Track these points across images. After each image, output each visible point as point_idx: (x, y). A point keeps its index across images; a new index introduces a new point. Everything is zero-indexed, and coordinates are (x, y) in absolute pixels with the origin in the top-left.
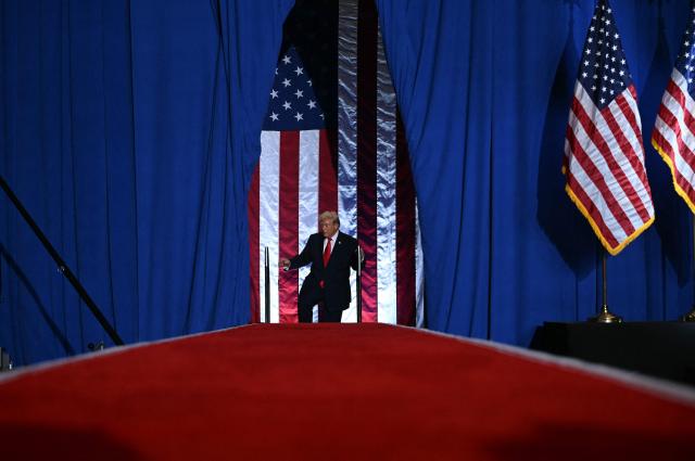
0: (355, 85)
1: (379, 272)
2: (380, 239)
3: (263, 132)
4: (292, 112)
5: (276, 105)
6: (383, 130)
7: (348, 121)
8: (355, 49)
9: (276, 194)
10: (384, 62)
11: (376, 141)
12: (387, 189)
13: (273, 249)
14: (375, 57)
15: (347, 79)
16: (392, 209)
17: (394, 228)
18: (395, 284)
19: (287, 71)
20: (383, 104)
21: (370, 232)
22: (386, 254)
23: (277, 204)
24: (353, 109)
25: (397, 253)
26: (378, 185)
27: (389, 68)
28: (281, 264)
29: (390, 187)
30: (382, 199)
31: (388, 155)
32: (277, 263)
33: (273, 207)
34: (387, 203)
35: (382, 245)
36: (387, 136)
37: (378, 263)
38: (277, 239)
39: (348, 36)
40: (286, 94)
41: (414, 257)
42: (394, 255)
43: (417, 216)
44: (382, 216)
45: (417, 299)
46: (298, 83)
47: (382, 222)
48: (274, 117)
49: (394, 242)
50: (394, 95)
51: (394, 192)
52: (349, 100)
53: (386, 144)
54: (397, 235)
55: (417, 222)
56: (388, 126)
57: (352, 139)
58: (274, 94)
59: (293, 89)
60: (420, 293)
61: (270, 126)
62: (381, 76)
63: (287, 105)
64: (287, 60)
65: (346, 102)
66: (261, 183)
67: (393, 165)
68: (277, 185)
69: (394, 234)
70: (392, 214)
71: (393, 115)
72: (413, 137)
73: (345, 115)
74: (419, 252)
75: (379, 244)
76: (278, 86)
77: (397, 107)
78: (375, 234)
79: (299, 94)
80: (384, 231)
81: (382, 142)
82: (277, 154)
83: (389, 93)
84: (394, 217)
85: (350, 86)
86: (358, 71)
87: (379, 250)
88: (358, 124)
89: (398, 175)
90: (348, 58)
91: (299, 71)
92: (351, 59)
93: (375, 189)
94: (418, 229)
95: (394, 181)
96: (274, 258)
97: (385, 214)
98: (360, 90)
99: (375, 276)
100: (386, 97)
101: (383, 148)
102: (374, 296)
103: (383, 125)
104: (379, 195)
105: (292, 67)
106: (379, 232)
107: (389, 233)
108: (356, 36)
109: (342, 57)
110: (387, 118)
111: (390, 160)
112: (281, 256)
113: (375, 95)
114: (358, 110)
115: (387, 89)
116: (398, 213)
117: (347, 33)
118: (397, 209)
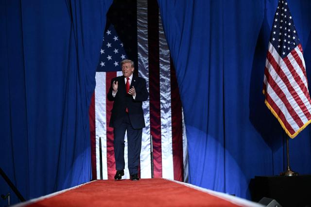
0: (147, 45)
1: (163, 149)
2: (163, 131)
3: (97, 73)
4: (113, 61)
5: (103, 58)
6: (163, 71)
7: (143, 65)
8: (146, 26)
9: (104, 107)
10: (163, 33)
11: (159, 77)
12: (166, 103)
13: (103, 138)
14: (158, 30)
15: (143, 42)
16: (169, 114)
17: (171, 124)
18: (172, 155)
19: (109, 39)
20: (162, 56)
21: (158, 127)
22: (167, 139)
23: (105, 113)
24: (146, 59)
25: (172, 138)
26: (161, 101)
27: (165, 36)
28: (108, 146)
29: (168, 102)
30: (163, 109)
31: (166, 84)
32: (106, 145)
33: (103, 115)
34: (166, 111)
35: (164, 134)
36: (165, 73)
37: (162, 144)
38: (105, 132)
39: (142, 18)
40: (109, 51)
41: (182, 140)
42: (171, 139)
43: (183, 118)
44: (163, 118)
45: (184, 164)
46: (115, 45)
47: (164, 121)
48: (103, 64)
49: (171, 132)
50: (168, 51)
51: (170, 104)
52: (144, 54)
53: (165, 78)
54: (172, 128)
55: (183, 121)
56: (166, 68)
57: (146, 76)
58: (102, 51)
59: (112, 49)
60: (186, 161)
61: (101, 69)
62: (162, 41)
63: (109, 58)
64: (109, 32)
65: (142, 55)
66: (96, 101)
67: (169, 89)
68: (105, 102)
69: (171, 128)
70: (169, 117)
71: (168, 62)
72: (180, 74)
73: (142, 63)
74: (184, 138)
75: (162, 134)
76: (104, 47)
77: (171, 57)
78: (160, 128)
79: (116, 51)
80: (165, 126)
81: (163, 77)
82: (105, 85)
83: (166, 49)
84: (170, 118)
85: (145, 46)
86: (149, 38)
87: (162, 137)
88: (149, 67)
89: (172, 95)
90: (143, 31)
91: (116, 38)
92: (145, 31)
93: (159, 103)
94: (184, 125)
95: (170, 98)
96: (104, 143)
97: (165, 117)
98: (150, 49)
99: (160, 151)
100: (165, 52)
101: (163, 80)
102: (160, 162)
103: (163, 68)
104: (161, 107)
105: (112, 36)
106: (162, 127)
107: (168, 127)
108: (147, 18)
109: (140, 30)
110: (165, 64)
111: (167, 87)
112: (107, 141)
113: (158, 51)
114: (149, 60)
115: (164, 47)
116: (173, 116)
117: (142, 17)
118: (172, 114)
